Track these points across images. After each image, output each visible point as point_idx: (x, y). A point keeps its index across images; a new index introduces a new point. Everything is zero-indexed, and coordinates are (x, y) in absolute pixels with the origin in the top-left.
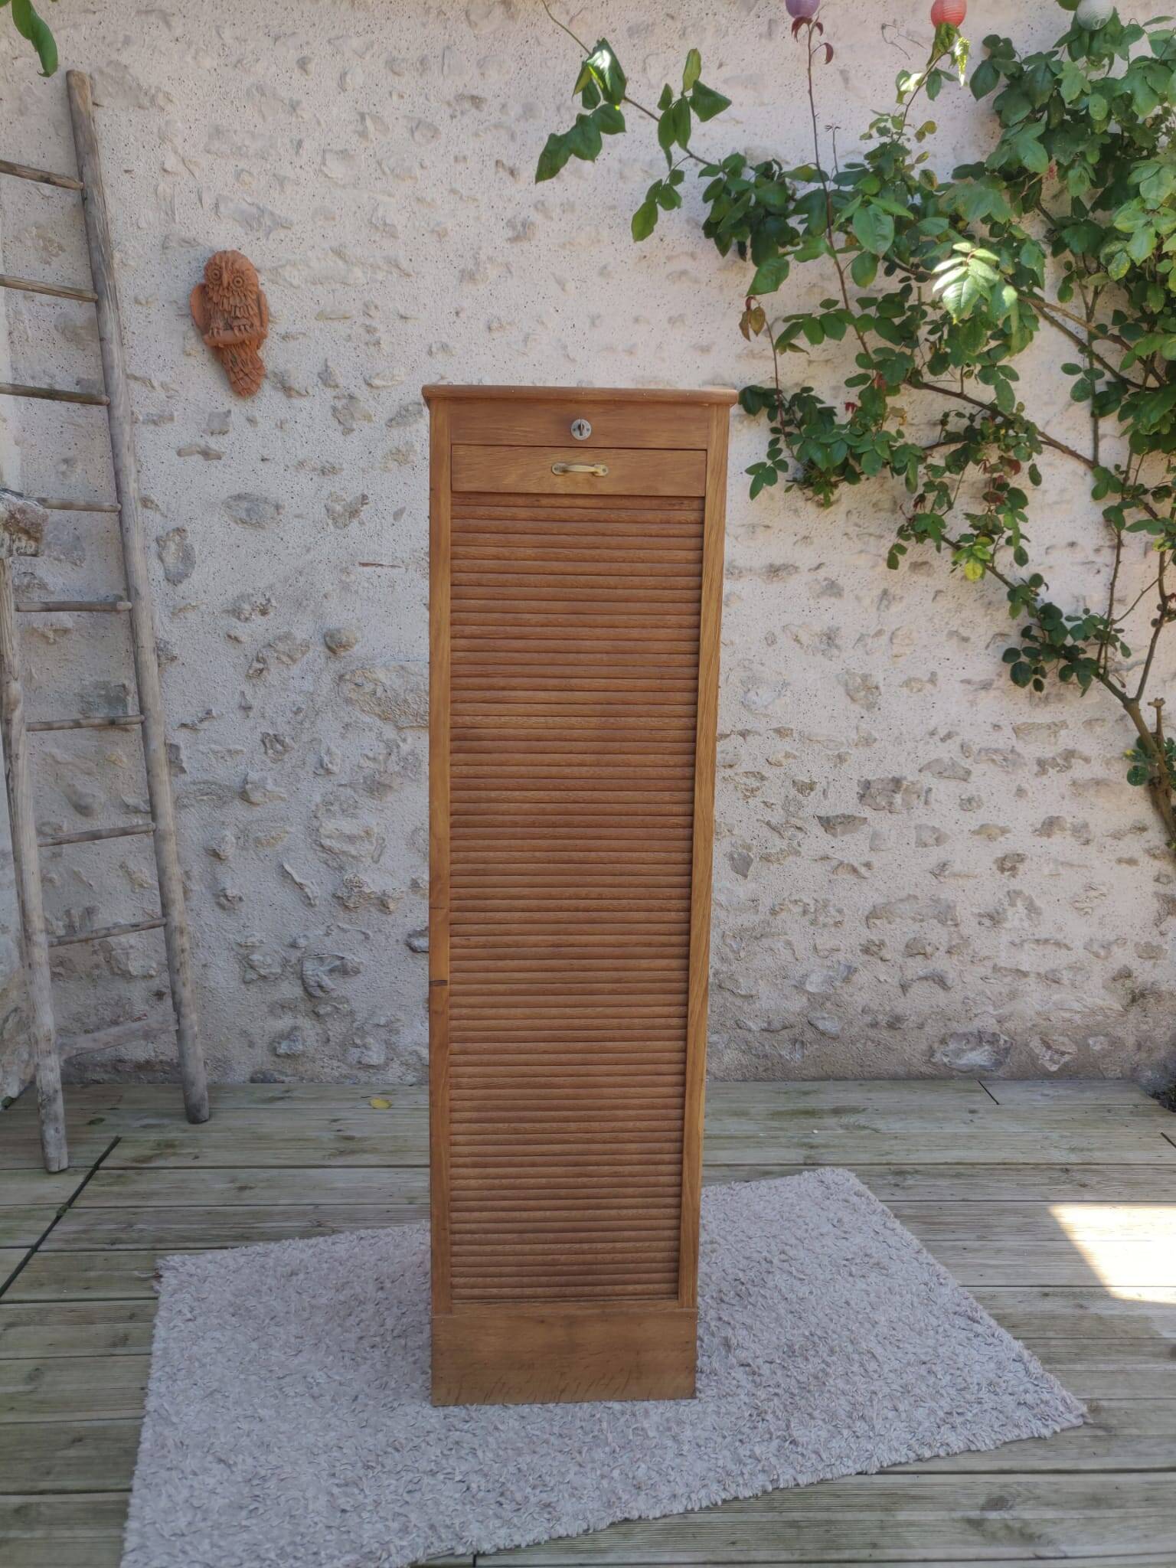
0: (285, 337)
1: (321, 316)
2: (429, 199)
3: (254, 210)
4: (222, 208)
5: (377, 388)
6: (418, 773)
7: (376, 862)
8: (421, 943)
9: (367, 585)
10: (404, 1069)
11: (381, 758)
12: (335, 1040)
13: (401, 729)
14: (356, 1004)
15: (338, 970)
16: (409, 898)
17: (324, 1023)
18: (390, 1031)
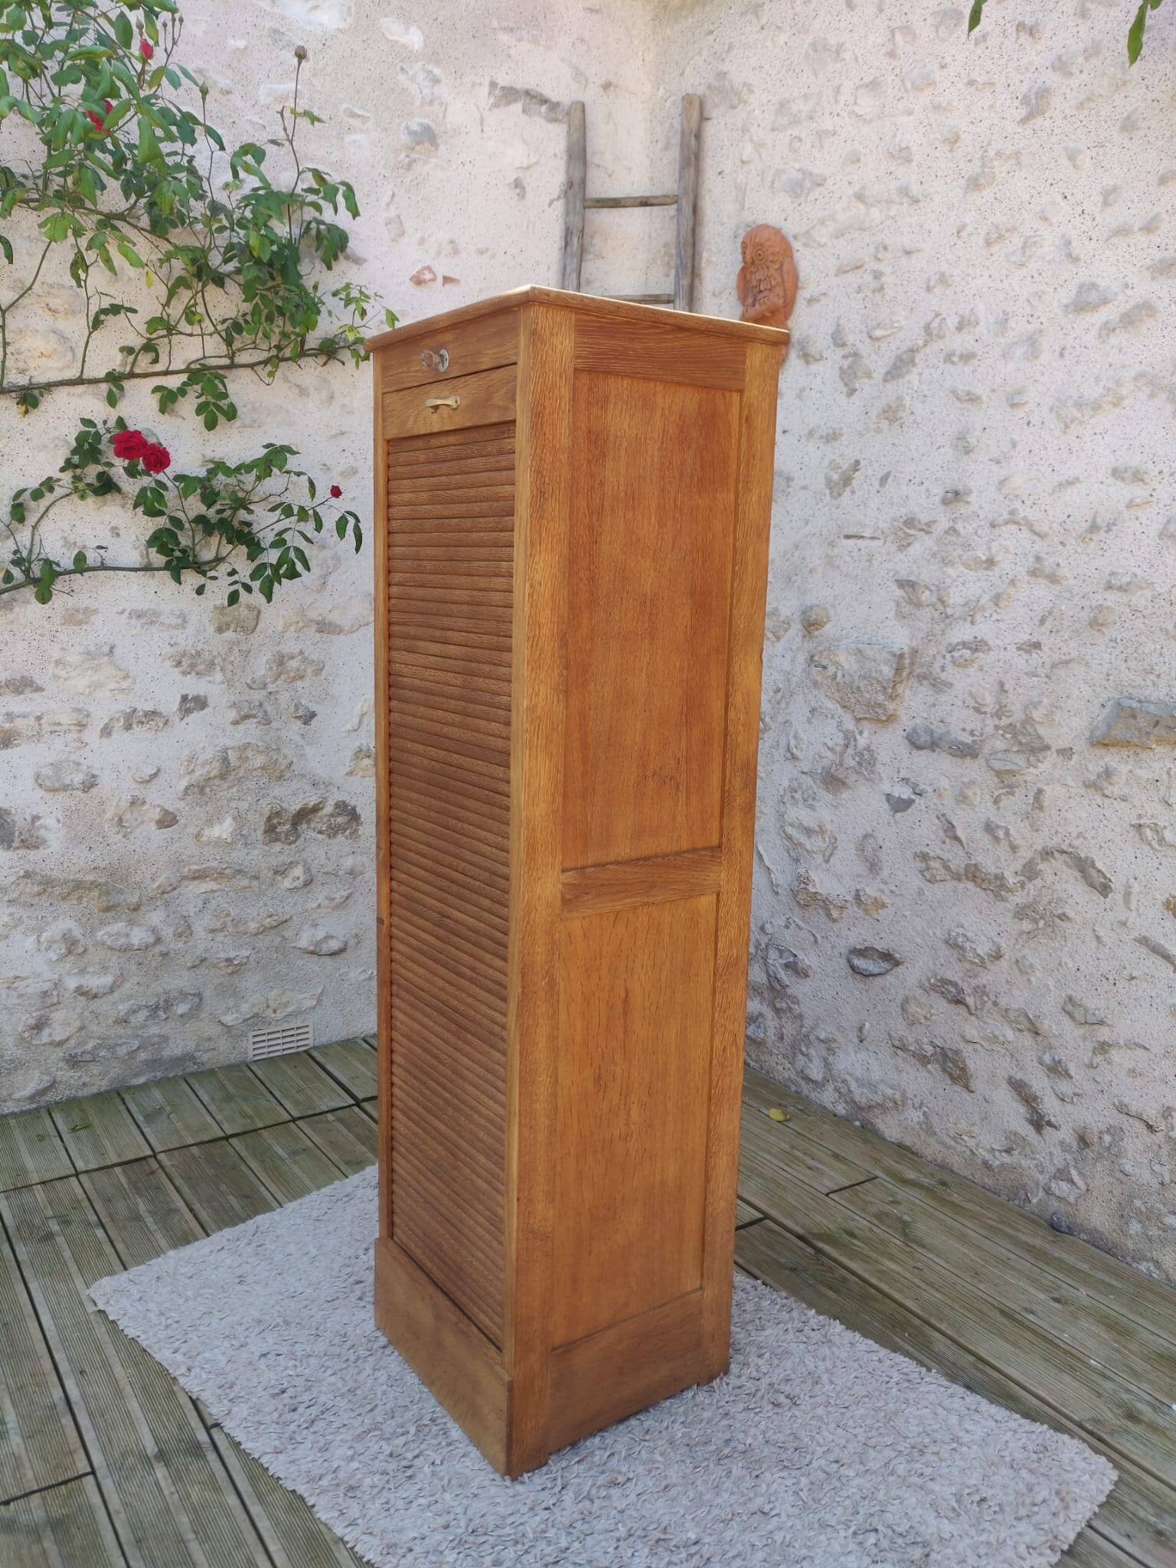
0: (811, 301)
1: (842, 271)
2: (944, 104)
3: (800, 176)
4: (776, 185)
5: (877, 339)
6: (872, 772)
7: (827, 862)
8: (859, 962)
9: (848, 559)
10: (836, 1095)
11: (838, 749)
12: (788, 1040)
13: (859, 720)
14: (805, 1008)
15: (793, 967)
16: (853, 910)
17: (780, 1018)
18: (829, 1049)
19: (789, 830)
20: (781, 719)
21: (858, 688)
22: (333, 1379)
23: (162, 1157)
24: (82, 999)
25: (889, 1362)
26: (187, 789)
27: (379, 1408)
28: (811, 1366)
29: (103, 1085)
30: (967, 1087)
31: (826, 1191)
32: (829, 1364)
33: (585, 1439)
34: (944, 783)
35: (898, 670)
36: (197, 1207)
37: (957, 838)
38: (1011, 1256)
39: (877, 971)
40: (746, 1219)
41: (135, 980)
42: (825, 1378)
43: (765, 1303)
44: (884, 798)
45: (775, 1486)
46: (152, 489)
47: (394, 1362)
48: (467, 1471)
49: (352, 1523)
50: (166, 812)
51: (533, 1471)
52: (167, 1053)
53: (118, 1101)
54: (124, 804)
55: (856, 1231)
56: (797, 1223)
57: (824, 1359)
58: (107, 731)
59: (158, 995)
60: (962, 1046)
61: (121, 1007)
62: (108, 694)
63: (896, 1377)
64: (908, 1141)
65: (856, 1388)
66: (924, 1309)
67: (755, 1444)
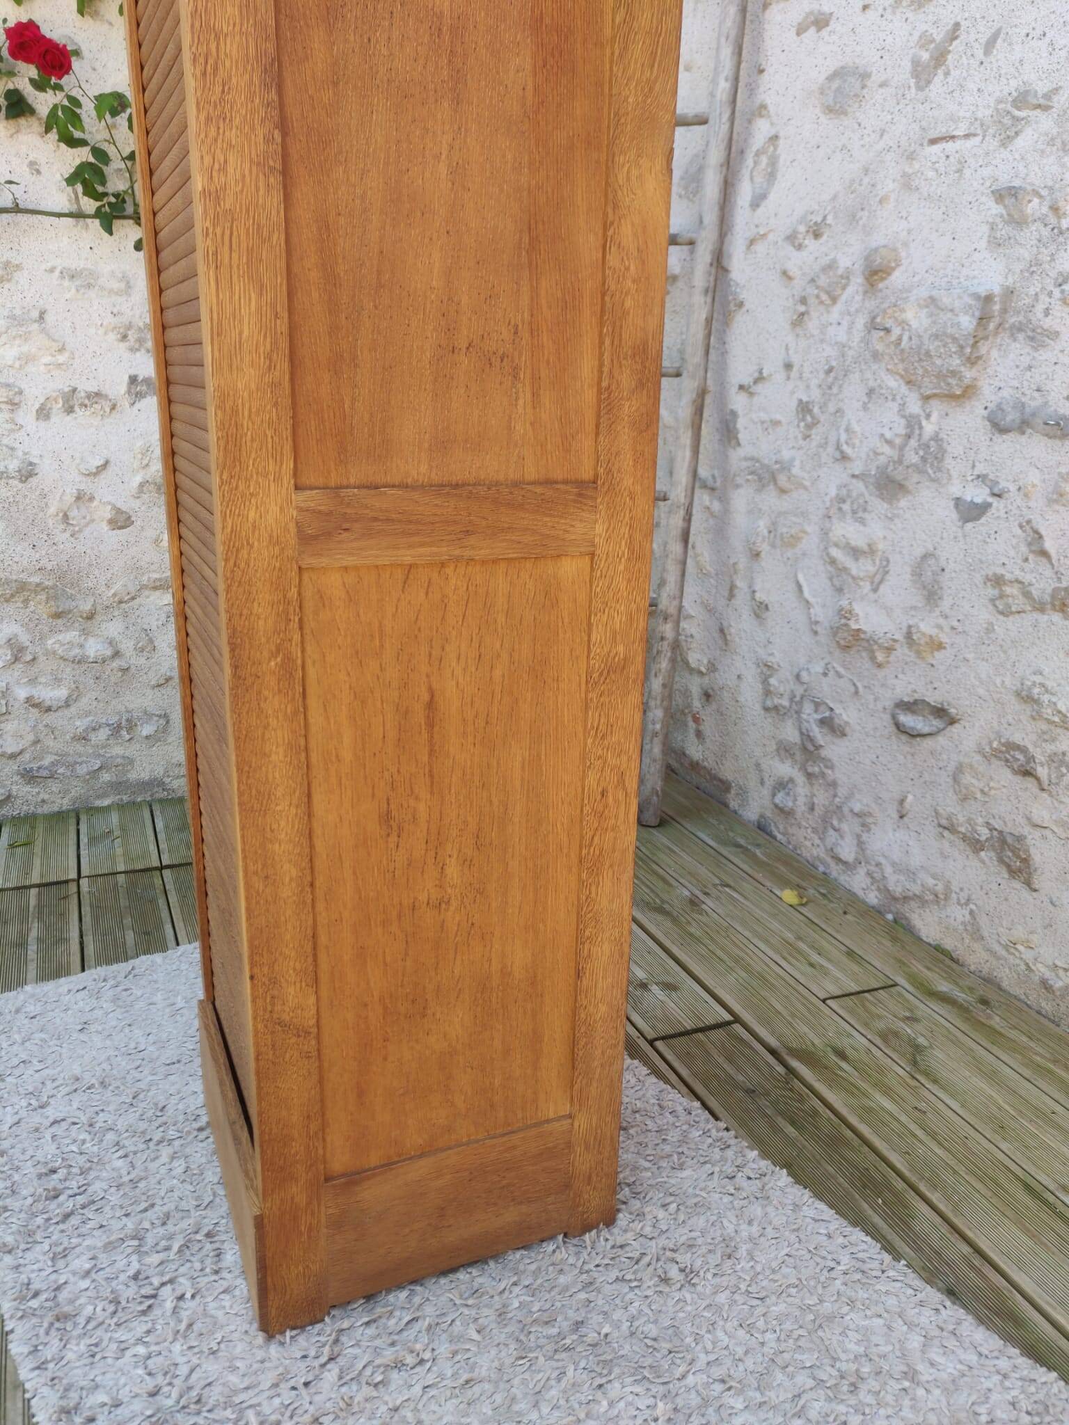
6: (940, 470)
7: (875, 590)
8: (907, 719)
9: (931, 174)
10: (869, 881)
11: (898, 441)
12: (819, 811)
13: (926, 398)
14: (839, 774)
15: (828, 723)
16: (902, 651)
17: (811, 784)
18: (863, 825)
19: (834, 552)
20: (832, 408)
21: (928, 353)
22: (120, 1163)
23: (84, 883)
24: (34, 711)
25: (841, 1240)
26: (141, 485)
27: (157, 1208)
28: (730, 1229)
29: (65, 804)
30: (1028, 884)
31: (822, 995)
32: (755, 1229)
33: (389, 1291)
34: (1034, 477)
35: (983, 320)
36: (89, 940)
37: (1044, 553)
38: (1058, 1109)
39: (926, 730)
40: (710, 1021)
41: (94, 695)
42: (743, 1251)
43: (696, 1134)
44: (952, 504)
45: (622, 1404)
46: (63, 107)
47: (202, 1152)
48: (220, 1314)
49: (40, 1367)
50: (119, 511)
51: (302, 1327)
52: (133, 776)
53: (73, 821)
54: (69, 499)
55: (849, 1052)
56: (773, 1033)
57: (750, 1223)
58: (43, 413)
59: (119, 713)
60: (1027, 830)
61: (78, 723)
62: (42, 368)
63: (845, 1259)
64: (948, 944)
65: (785, 1270)
66: (912, 1168)
67: (616, 1334)
